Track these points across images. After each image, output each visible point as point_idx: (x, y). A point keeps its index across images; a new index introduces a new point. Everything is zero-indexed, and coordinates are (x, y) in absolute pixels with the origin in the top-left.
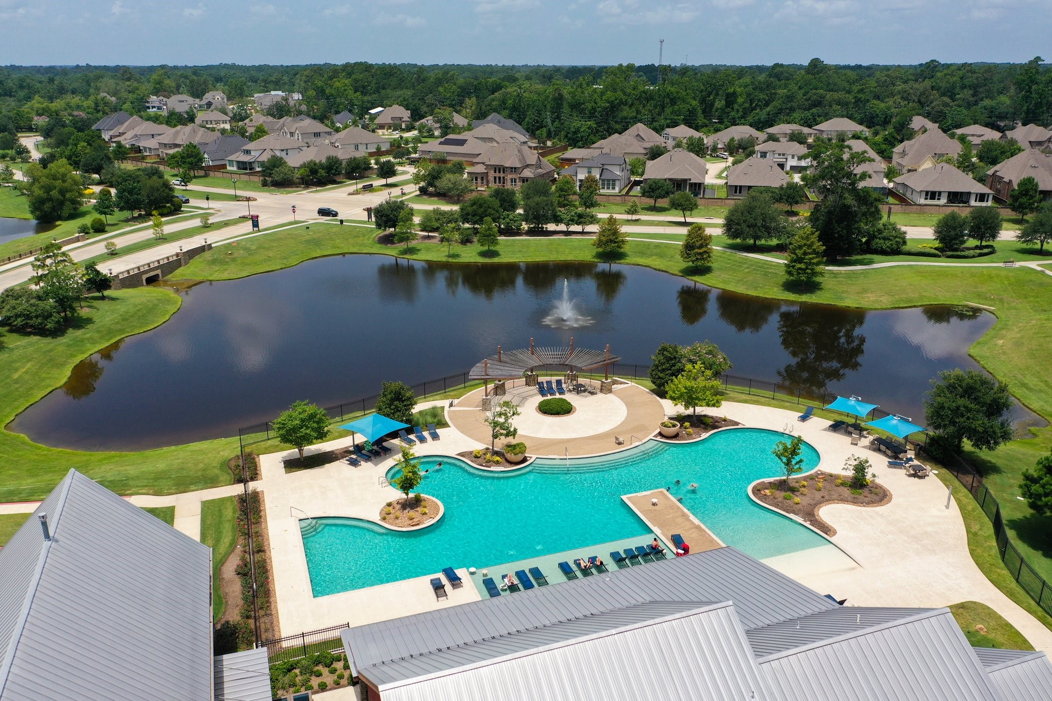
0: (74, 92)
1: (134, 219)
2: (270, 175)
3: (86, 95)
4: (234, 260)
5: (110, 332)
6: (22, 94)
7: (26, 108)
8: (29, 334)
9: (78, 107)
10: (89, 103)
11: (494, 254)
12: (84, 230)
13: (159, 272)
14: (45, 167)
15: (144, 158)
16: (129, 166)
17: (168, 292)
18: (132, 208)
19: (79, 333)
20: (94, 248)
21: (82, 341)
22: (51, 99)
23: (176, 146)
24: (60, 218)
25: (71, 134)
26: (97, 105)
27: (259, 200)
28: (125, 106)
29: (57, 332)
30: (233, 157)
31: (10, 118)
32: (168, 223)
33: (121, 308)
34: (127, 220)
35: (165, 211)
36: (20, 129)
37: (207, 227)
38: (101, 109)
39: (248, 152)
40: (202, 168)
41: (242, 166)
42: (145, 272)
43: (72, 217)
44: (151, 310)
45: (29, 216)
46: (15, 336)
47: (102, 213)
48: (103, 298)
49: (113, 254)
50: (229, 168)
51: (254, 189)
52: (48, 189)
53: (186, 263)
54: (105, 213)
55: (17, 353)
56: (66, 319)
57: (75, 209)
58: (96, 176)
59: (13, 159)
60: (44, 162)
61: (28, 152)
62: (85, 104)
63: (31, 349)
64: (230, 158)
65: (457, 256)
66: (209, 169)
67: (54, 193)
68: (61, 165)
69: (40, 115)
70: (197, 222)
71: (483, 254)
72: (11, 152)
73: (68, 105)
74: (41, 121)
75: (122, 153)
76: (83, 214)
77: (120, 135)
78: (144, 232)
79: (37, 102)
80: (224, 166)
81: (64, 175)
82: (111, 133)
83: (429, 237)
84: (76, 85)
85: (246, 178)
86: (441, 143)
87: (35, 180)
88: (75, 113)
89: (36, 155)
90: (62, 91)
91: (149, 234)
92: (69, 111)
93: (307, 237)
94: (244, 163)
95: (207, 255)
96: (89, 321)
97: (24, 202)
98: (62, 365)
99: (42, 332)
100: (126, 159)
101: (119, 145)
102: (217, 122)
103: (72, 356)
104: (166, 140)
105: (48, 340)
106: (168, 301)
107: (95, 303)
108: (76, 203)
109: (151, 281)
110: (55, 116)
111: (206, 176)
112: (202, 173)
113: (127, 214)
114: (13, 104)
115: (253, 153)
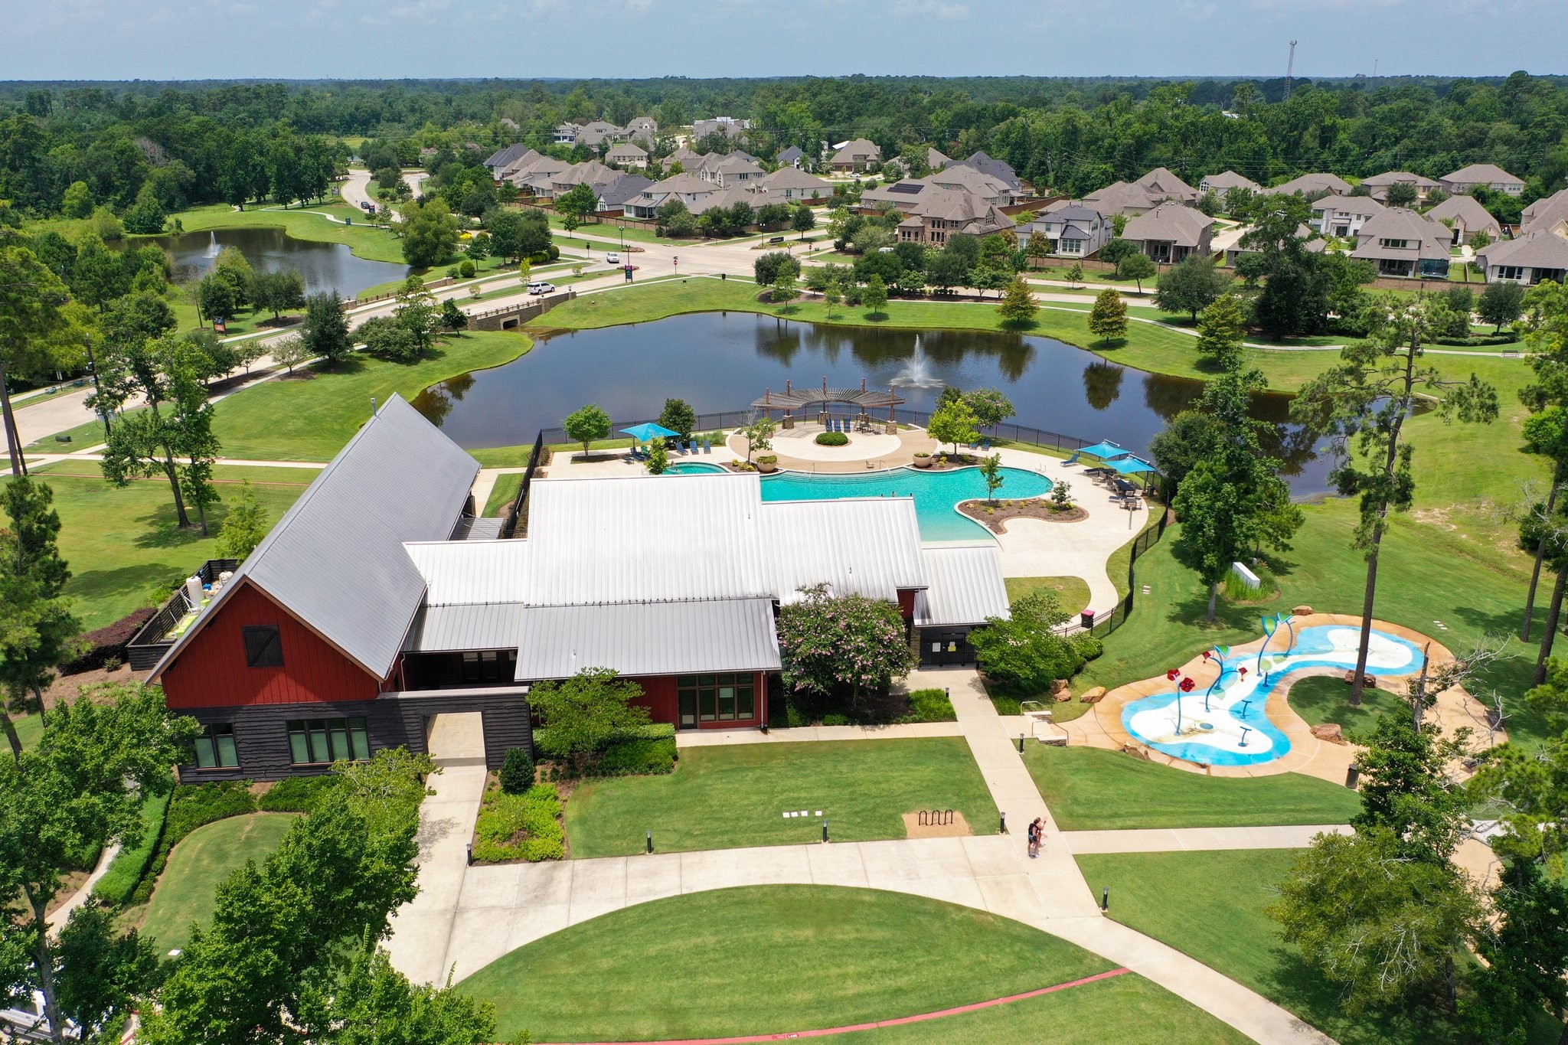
0: (473, 117)
1: (506, 266)
2: (666, 223)
3: (485, 120)
4: (596, 310)
5: (460, 365)
6: (412, 119)
7: (413, 138)
8: (387, 360)
9: (474, 138)
10: (486, 132)
11: (882, 317)
12: (454, 275)
13: (517, 317)
14: (421, 206)
15: (534, 201)
16: (515, 209)
17: (524, 337)
18: (505, 254)
19: (431, 364)
20: (459, 292)
21: (433, 370)
22: (445, 126)
23: (571, 186)
24: (433, 264)
25: (458, 170)
26: (496, 134)
27: (648, 252)
28: (530, 137)
29: (412, 360)
30: (631, 202)
31: (395, 150)
32: (540, 271)
33: (473, 346)
34: (499, 267)
35: (540, 258)
36: (405, 163)
37: (578, 277)
38: (501, 140)
39: (648, 196)
40: (594, 214)
41: (641, 212)
42: (503, 316)
43: (444, 262)
44: (501, 350)
45: (402, 260)
46: (375, 361)
47: (473, 257)
48: (458, 336)
49: (477, 298)
50: (626, 215)
51: (647, 240)
52: (422, 230)
53: (547, 310)
54: (477, 258)
55: (374, 375)
56: (421, 350)
57: (449, 254)
58: (477, 220)
59: (393, 199)
60: (422, 201)
61: (410, 191)
62: (482, 134)
63: (387, 373)
64: (628, 203)
65: (840, 318)
66: (603, 214)
67: (429, 235)
68: (439, 205)
69: (428, 147)
70: (569, 272)
71: (869, 317)
72: (392, 191)
73: (462, 133)
74: (428, 154)
75: (510, 194)
76: (456, 260)
77: (514, 172)
78: (512, 279)
79: (428, 131)
80: (621, 213)
81: (439, 216)
82: (504, 170)
83: (815, 297)
84: (476, 108)
85: (640, 226)
86: (891, 190)
87: (411, 220)
88: (469, 145)
89: (417, 193)
90: (458, 116)
91: (516, 282)
92: (462, 142)
93: (682, 292)
94: (643, 209)
95: (570, 303)
96: (442, 354)
97: (399, 245)
98: (414, 388)
99: (398, 359)
100: (513, 201)
101: (509, 185)
102: (631, 158)
103: (422, 381)
104: (560, 179)
105: (404, 367)
106: (520, 344)
107: (450, 340)
108: (450, 247)
109: (509, 326)
110: (445, 148)
111: (598, 223)
112: (594, 219)
113: (499, 260)
114: (401, 132)
115: (654, 197)
